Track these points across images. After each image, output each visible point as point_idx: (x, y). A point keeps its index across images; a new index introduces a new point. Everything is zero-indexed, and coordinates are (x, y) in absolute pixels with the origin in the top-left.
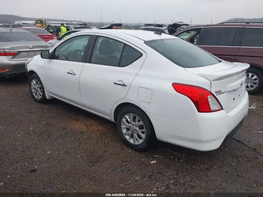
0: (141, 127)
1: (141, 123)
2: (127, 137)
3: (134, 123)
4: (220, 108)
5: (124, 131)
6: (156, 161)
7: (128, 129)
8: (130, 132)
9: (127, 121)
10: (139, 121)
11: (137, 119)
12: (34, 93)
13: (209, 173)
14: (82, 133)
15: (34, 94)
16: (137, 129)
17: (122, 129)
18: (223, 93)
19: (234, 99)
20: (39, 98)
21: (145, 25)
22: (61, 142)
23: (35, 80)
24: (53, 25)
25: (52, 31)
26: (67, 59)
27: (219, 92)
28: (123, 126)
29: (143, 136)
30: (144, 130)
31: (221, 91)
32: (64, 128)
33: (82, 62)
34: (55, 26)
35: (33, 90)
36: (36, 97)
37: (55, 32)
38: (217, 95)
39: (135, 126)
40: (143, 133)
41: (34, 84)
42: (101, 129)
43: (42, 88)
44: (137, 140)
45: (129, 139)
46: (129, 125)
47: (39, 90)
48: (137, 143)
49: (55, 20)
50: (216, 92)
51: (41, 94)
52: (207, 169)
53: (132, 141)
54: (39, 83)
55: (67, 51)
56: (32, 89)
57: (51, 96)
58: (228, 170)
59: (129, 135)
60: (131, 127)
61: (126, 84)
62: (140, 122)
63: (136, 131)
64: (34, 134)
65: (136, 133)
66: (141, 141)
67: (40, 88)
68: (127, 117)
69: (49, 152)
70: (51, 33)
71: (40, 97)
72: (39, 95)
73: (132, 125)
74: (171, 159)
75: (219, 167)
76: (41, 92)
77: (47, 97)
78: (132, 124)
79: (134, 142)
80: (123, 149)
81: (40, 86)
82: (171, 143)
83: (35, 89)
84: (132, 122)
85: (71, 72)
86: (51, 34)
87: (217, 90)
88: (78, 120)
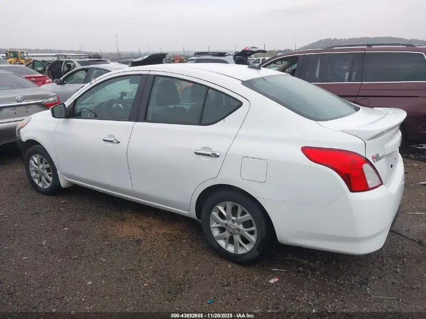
0: (247, 224)
1: (248, 216)
2: (222, 243)
3: (234, 218)
4: (380, 183)
5: (216, 233)
6: (277, 277)
7: (222, 229)
8: (227, 234)
9: (221, 215)
10: (243, 213)
11: (239, 211)
12: (37, 178)
13: (368, 289)
14: (139, 242)
15: (36, 181)
16: (241, 227)
17: (212, 229)
18: (382, 158)
19: (392, 166)
20: (46, 187)
21: (195, 55)
22: (105, 262)
23: (38, 155)
24: (40, 59)
25: (40, 69)
26: (96, 117)
27: (377, 158)
28: (214, 225)
29: (253, 238)
30: (253, 228)
31: (378, 155)
32: (105, 237)
33: (130, 120)
34: (44, 62)
35: (33, 174)
36: (40, 185)
37: (46, 72)
38: (375, 162)
39: (236, 223)
40: (252, 233)
41: (35, 163)
42: (168, 232)
43: (52, 169)
44: (241, 245)
45: (226, 247)
46: (225, 222)
47: (45, 172)
48: (241, 251)
49: (37, 51)
50: (374, 158)
51: (51, 179)
52: (361, 283)
53: (231, 249)
54: (44, 160)
55: (93, 103)
56: (31, 172)
57: (69, 182)
58: (393, 280)
59: (225, 239)
60: (228, 225)
61: (218, 154)
62: (245, 216)
63: (239, 231)
64: (53, 251)
65: (238, 234)
66: (248, 248)
67: (48, 170)
68: (221, 209)
69: (90, 283)
70: (40, 72)
71: (49, 185)
72: (46, 182)
73: (231, 221)
74: (299, 272)
75: (379, 277)
76: (50, 175)
77: (63, 184)
78: (229, 219)
79: (236, 249)
80: (216, 264)
81: (48, 166)
82: (303, 246)
83: (37, 172)
84: (231, 215)
85: (112, 139)
86: (41, 75)
87: (374, 154)
88: (124, 220)
